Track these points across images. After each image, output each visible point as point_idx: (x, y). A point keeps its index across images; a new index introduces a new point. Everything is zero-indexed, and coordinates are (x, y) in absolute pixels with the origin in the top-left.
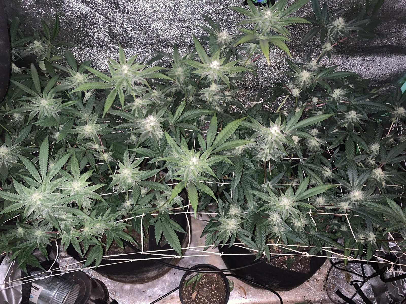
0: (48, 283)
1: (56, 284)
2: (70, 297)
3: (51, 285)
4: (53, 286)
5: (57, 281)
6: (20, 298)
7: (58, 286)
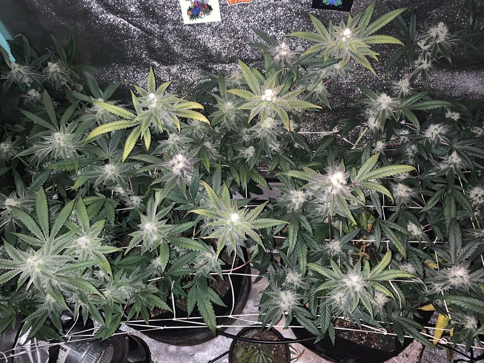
1: (85, 345)
2: (103, 360)
3: (81, 346)
4: (82, 347)
6: (47, 359)
7: (88, 347)
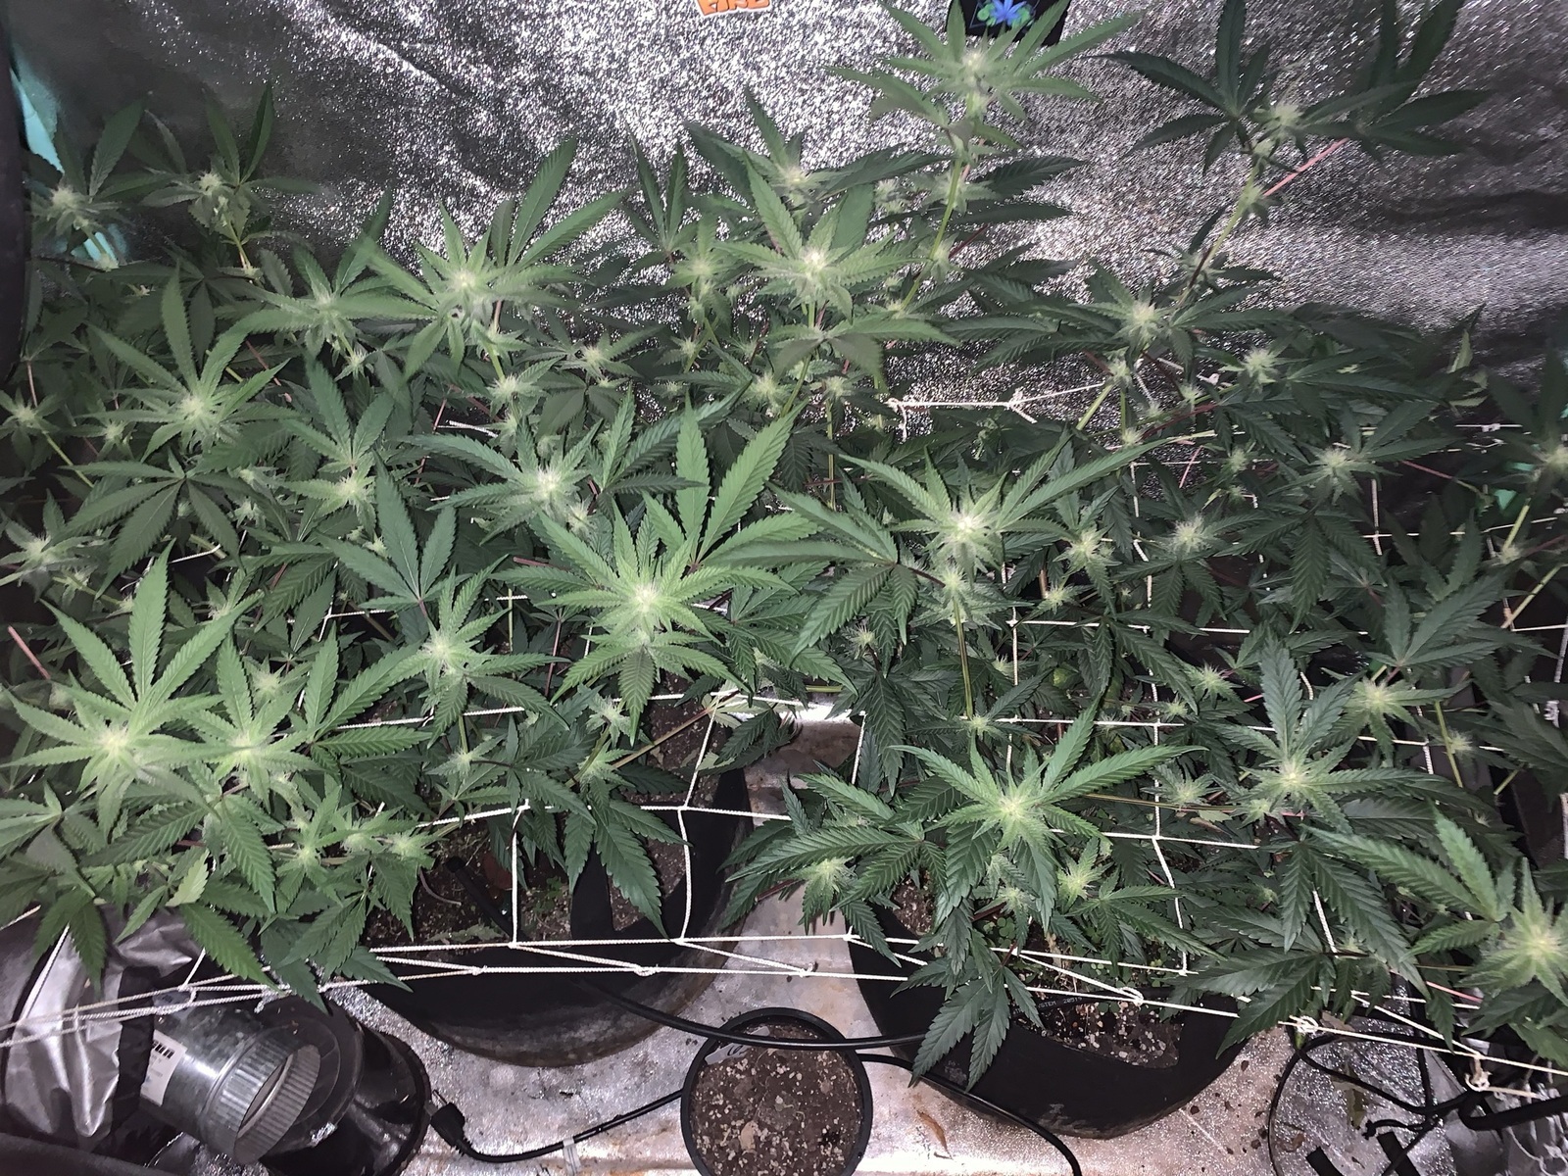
0: (207, 1034)
1: (232, 1040)
2: (285, 1093)
5: (237, 1030)
6: (110, 1079)
7: (241, 1046)
